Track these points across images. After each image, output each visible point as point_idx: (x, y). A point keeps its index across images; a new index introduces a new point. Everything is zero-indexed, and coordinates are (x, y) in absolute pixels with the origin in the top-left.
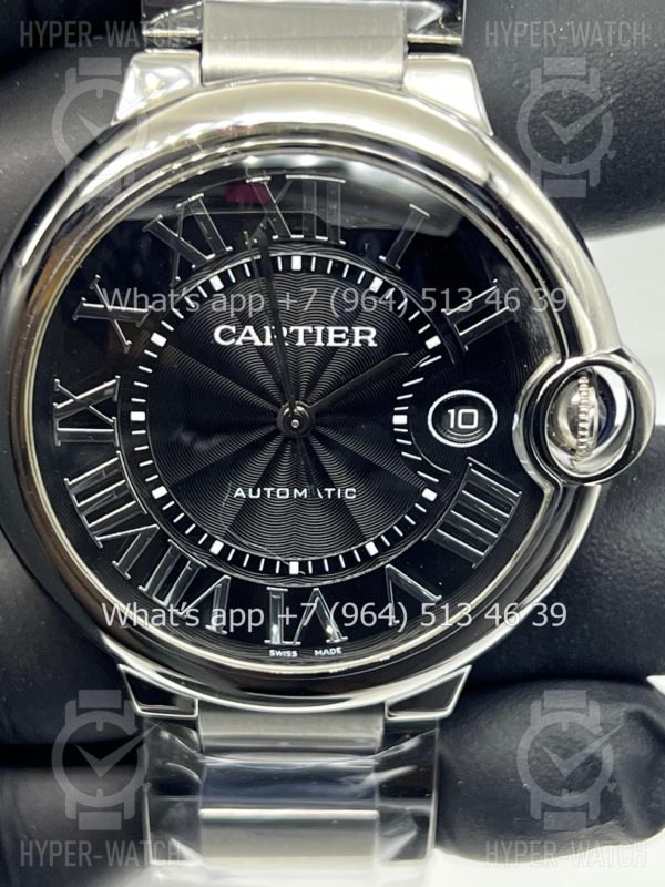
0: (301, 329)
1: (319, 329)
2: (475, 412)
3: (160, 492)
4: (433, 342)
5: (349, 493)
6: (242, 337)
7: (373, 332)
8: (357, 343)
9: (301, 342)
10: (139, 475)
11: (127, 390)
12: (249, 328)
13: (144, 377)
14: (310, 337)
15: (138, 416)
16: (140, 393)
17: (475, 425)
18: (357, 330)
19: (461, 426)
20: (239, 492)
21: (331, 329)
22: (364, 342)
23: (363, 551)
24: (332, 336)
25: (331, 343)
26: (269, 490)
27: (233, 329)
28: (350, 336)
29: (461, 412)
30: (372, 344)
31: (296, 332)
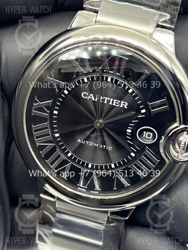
0: (106, 98)
1: (112, 100)
2: (152, 134)
3: (57, 135)
4: (143, 111)
5: (110, 148)
6: (89, 97)
7: (127, 104)
8: (121, 106)
9: (105, 102)
10: (52, 129)
11: (54, 104)
12: (92, 95)
13: (60, 101)
14: (109, 101)
15: (56, 112)
16: (58, 106)
17: (151, 138)
18: (122, 102)
19: (146, 137)
20: (79, 141)
21: (115, 100)
22: (124, 106)
23: (110, 166)
24: (115, 102)
25: (114, 104)
26: (88, 142)
27: (87, 94)
28: (120, 103)
29: (147, 133)
30: (126, 107)
31: (105, 99)
